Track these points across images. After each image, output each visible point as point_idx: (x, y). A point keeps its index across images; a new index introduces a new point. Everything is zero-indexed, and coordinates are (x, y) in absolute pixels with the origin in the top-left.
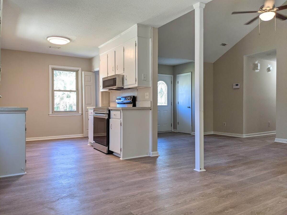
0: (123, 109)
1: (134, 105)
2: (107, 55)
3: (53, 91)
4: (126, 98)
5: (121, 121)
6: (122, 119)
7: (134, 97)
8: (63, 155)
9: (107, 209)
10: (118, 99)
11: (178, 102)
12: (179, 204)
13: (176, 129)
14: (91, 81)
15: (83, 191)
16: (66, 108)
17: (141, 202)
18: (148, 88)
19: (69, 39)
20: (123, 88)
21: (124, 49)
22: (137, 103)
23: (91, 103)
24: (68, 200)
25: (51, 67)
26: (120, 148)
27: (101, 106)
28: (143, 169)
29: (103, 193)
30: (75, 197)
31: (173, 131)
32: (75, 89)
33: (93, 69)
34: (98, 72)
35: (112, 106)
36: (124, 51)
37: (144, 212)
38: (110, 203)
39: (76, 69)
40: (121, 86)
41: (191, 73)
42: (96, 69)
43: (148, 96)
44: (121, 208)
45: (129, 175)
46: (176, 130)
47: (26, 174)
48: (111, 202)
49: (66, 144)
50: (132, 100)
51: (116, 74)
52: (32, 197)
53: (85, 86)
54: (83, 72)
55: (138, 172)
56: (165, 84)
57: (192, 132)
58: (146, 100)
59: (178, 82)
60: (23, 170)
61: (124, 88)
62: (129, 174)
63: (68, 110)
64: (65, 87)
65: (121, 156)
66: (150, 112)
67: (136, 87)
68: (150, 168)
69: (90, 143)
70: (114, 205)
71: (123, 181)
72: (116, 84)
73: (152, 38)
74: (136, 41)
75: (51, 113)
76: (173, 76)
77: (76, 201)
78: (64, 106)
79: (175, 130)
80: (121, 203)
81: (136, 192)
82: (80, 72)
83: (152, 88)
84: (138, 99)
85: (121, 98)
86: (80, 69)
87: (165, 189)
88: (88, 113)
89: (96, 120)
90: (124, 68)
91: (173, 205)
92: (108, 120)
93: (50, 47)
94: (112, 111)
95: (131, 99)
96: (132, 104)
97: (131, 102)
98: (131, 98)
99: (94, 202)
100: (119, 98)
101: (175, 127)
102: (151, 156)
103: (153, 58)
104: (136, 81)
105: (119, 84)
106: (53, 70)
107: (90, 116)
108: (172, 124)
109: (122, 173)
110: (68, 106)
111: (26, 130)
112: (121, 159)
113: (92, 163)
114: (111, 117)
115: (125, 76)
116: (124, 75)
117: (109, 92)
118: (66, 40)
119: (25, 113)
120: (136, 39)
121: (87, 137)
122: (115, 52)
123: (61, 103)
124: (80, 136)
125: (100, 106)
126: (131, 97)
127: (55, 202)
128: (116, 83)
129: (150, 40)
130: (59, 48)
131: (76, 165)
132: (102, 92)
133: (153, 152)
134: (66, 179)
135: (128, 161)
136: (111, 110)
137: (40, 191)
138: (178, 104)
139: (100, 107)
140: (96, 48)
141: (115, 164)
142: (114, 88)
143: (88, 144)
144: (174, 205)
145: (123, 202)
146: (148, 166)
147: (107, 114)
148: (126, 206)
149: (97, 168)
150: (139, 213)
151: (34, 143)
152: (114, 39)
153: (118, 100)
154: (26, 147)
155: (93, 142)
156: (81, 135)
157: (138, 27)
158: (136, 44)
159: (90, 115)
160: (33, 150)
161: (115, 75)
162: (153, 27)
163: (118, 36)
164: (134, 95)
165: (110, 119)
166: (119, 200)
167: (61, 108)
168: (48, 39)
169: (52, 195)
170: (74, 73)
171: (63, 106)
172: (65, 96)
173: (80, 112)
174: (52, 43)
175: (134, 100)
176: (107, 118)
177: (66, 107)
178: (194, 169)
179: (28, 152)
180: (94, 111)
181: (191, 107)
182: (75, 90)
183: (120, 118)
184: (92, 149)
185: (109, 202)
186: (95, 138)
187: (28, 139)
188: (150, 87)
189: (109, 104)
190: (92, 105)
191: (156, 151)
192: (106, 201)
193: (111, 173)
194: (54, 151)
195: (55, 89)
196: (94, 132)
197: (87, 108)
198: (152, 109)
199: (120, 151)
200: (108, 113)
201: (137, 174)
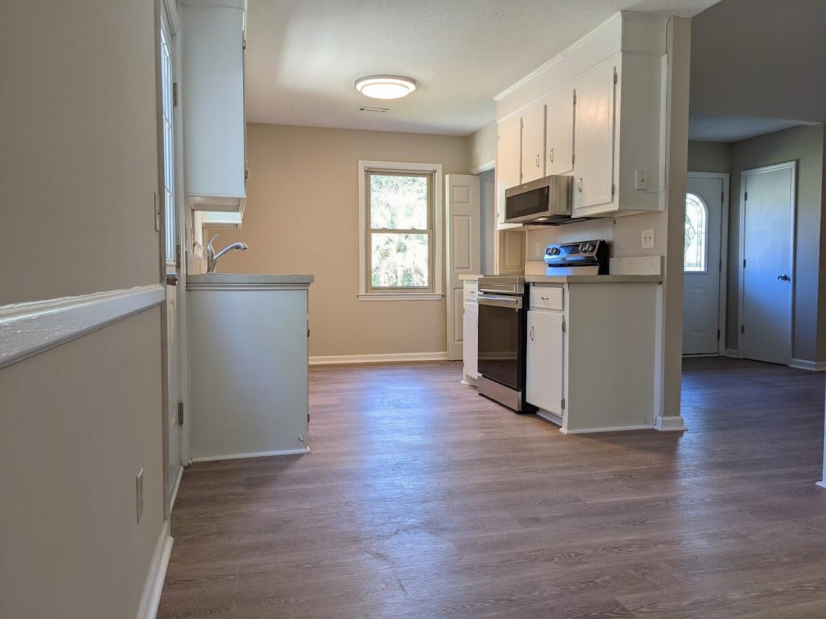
0: (571, 282)
1: (604, 270)
2: (522, 119)
3: (369, 231)
4: (574, 248)
5: (563, 316)
6: (568, 313)
7: (603, 243)
8: (397, 406)
9: (537, 579)
10: (552, 251)
11: (745, 261)
12: (776, 594)
13: (736, 349)
14: (468, 202)
15: (464, 515)
16: (395, 281)
17: (644, 570)
18: (653, 213)
19: (413, 81)
20: (570, 217)
21: (575, 97)
22: (613, 263)
23: (469, 265)
24: (424, 538)
25: (362, 165)
26: (561, 400)
27: (498, 274)
28: (636, 468)
29: (520, 530)
30: (442, 530)
31: (723, 353)
32: (424, 227)
33: (477, 166)
34: (492, 172)
35: (532, 272)
36: (574, 103)
37: (660, 606)
38: (544, 561)
39: (429, 167)
40: (562, 211)
41: (793, 163)
42: (485, 166)
43: (652, 239)
44: (582, 583)
45: (594, 481)
46: (735, 351)
47: (308, 453)
48: (548, 560)
49: (402, 377)
50: (596, 255)
51: (547, 175)
52: (328, 516)
53: (453, 216)
54: (447, 177)
55: (621, 476)
56: (701, 204)
57: (794, 360)
58: (647, 254)
59: (746, 194)
60: (302, 442)
61: (572, 217)
62: (595, 479)
63: (400, 284)
64: (392, 222)
65: (565, 423)
66: (659, 291)
67: (612, 213)
68: (660, 466)
69: (469, 378)
70: (557, 569)
71: (578, 500)
72: (550, 207)
73: (670, 52)
74: (615, 68)
75: (362, 292)
76: (728, 175)
77: (445, 544)
78: (391, 273)
79: (728, 350)
80: (581, 567)
81: (626, 537)
82: (438, 176)
83: (666, 214)
84: (616, 251)
85: (561, 247)
86: (439, 168)
87: (721, 538)
88: (462, 294)
89: (486, 312)
90: (574, 156)
91: (758, 596)
92: (522, 316)
93: (361, 109)
94: (534, 286)
95: (592, 251)
96: (596, 265)
97: (594, 261)
98: (594, 246)
99: (499, 553)
100: (553, 249)
101: (731, 341)
102: (659, 428)
103: (673, 117)
104: (613, 193)
105: (556, 205)
106: (369, 173)
107: (467, 300)
108: (719, 331)
109: (572, 473)
110: (400, 274)
111: (308, 336)
112: (564, 430)
113: (479, 435)
114: (531, 305)
115: (577, 181)
116: (573, 177)
117: (522, 232)
118: (404, 86)
119: (307, 290)
120: (618, 61)
121: (459, 362)
122: (546, 107)
123: (384, 265)
124: (438, 356)
125: (497, 272)
126: (592, 244)
127: (388, 537)
128: (548, 202)
129: (664, 59)
130: (384, 110)
131: (434, 436)
132: (503, 232)
133: (665, 418)
134: (413, 477)
135: (585, 440)
136: (531, 285)
137: (349, 502)
138: (744, 266)
139: (495, 274)
140: (487, 104)
141: (548, 445)
142: (540, 217)
143: (463, 382)
144: (761, 596)
145: (586, 563)
146: (653, 459)
147: (519, 295)
148: (598, 578)
149: (494, 452)
150: (642, 607)
151: (323, 372)
152: (542, 69)
153: (550, 254)
154: (308, 378)
155: (476, 375)
156: (441, 356)
157: (625, 20)
158: (615, 76)
159: (469, 298)
160: (323, 388)
161: (545, 178)
162: (674, 17)
163: (559, 58)
164: (602, 238)
165: (528, 312)
166: (573, 555)
167: (382, 279)
168: (359, 86)
169: (380, 519)
170: (423, 180)
171: (387, 273)
172: (393, 247)
173: (439, 291)
174: (368, 95)
175: (602, 255)
176: (521, 308)
177: (394, 277)
178: (818, 483)
179: (313, 393)
180: (480, 287)
181: (790, 275)
182: (426, 229)
183: (560, 308)
184: (474, 395)
185: (542, 559)
186: (483, 365)
187: (315, 360)
188: (661, 212)
189: (522, 266)
190: (471, 270)
191: (676, 415)
192: (532, 554)
193: (536, 471)
194: (375, 396)
195: (373, 227)
196: (481, 348)
197: (461, 277)
198: (665, 282)
199: (561, 408)
200: (523, 292)
201: (621, 482)
